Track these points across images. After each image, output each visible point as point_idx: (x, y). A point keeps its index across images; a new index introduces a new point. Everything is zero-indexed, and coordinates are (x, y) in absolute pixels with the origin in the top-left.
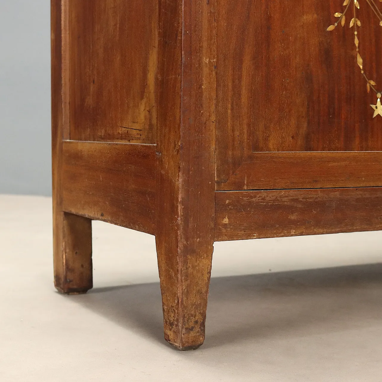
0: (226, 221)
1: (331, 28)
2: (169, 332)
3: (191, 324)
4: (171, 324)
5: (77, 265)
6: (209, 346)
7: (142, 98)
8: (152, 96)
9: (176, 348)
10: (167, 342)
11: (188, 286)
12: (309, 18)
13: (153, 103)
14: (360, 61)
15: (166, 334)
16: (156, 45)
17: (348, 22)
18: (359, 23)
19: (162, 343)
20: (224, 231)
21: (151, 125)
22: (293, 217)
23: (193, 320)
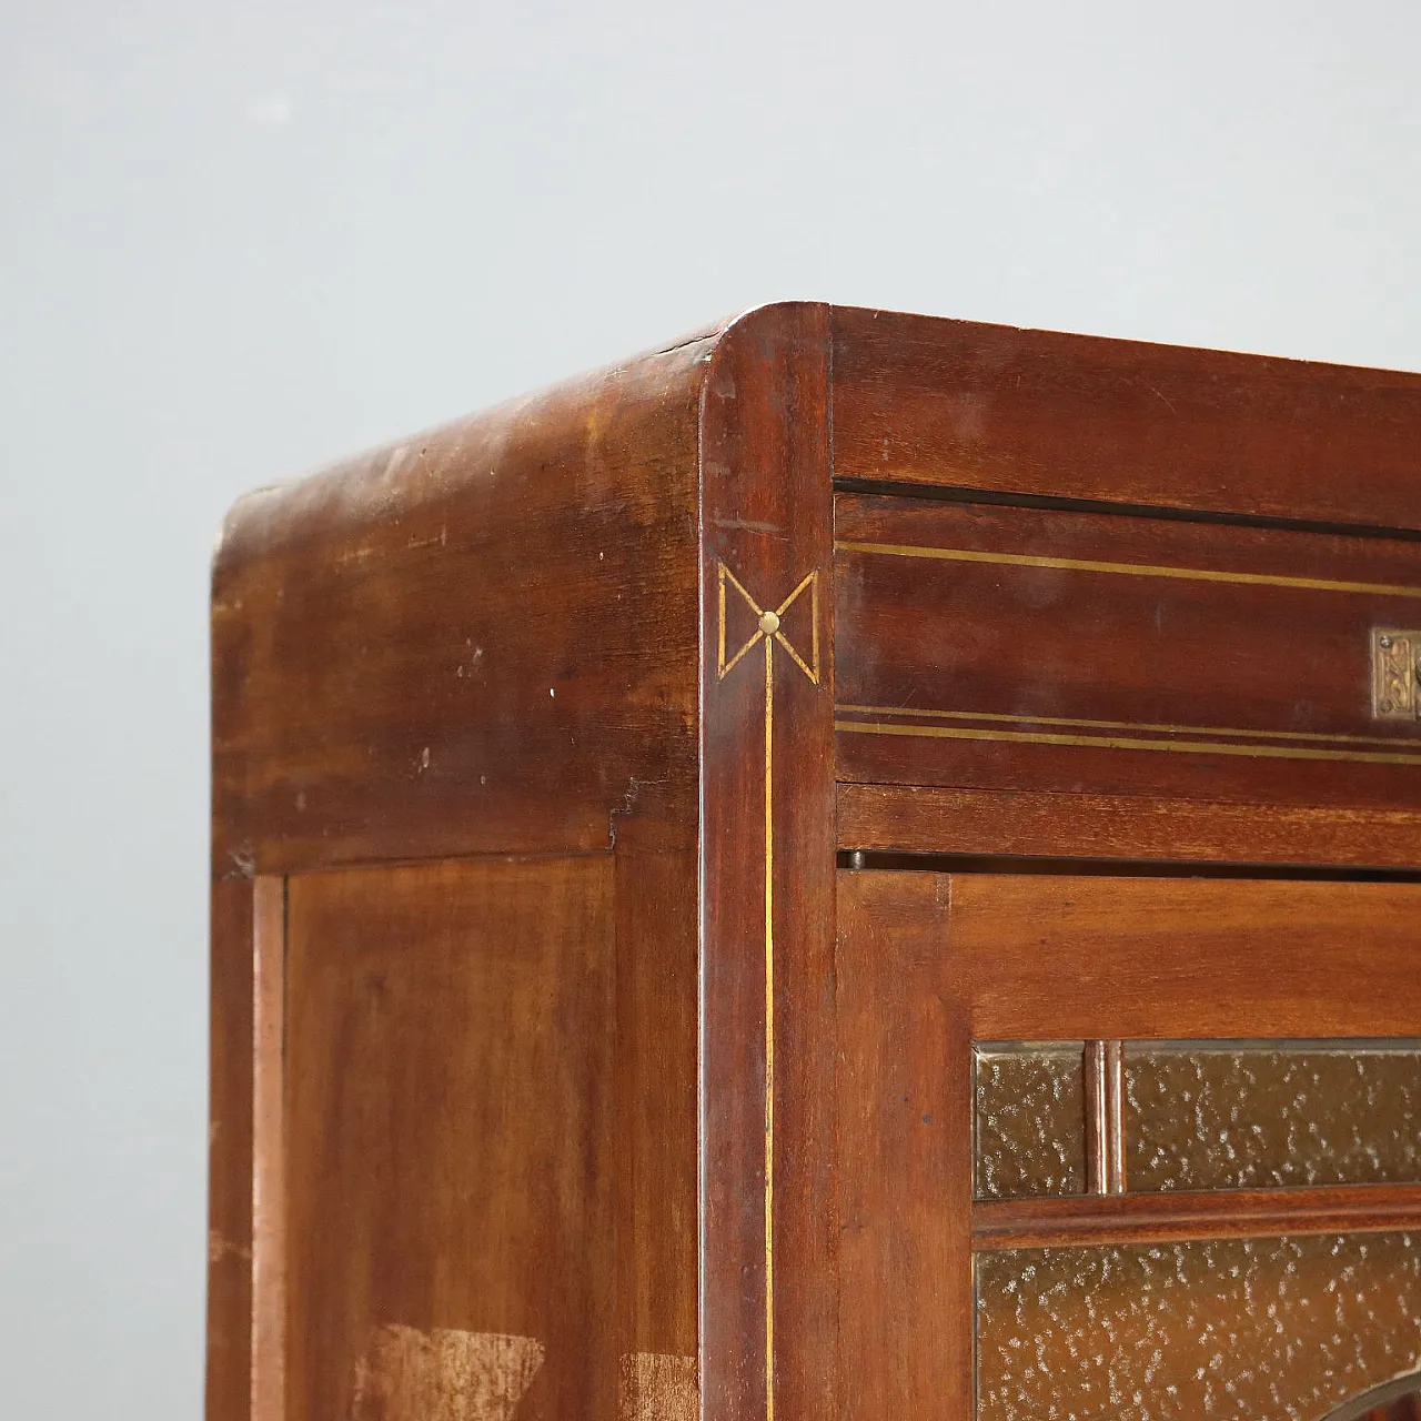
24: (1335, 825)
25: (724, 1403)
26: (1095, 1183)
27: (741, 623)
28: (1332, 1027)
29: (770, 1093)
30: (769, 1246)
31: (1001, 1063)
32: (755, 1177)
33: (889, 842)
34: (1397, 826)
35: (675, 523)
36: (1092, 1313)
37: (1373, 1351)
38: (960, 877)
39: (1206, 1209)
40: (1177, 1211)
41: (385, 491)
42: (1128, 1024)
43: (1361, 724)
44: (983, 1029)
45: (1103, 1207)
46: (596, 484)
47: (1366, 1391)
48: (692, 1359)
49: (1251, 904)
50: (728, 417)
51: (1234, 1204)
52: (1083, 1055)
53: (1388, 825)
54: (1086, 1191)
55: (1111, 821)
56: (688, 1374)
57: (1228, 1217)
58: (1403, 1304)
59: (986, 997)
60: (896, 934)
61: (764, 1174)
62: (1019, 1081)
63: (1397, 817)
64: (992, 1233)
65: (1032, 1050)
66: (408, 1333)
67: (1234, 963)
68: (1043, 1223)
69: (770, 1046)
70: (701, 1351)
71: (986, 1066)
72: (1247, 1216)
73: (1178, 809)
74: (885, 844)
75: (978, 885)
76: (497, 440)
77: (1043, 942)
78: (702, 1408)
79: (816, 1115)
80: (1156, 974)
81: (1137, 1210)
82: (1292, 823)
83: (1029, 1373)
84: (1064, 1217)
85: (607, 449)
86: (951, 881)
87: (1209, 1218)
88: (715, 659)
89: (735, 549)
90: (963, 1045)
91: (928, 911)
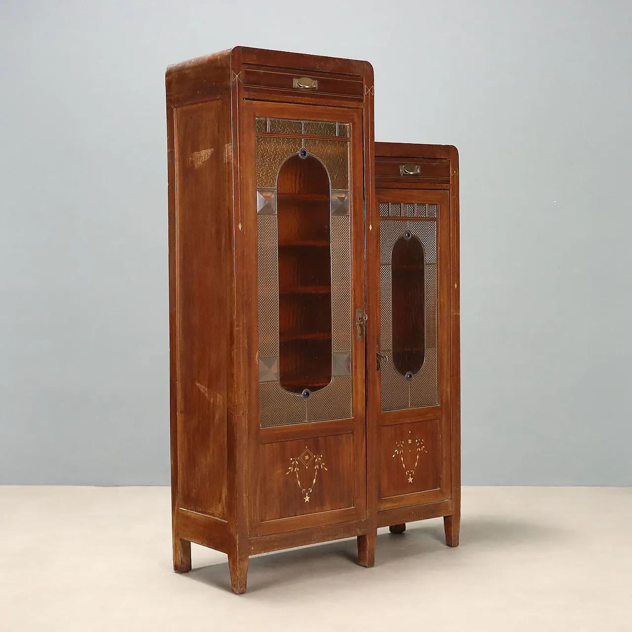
0: (253, 548)
1: (288, 473)
2: (234, 588)
3: (242, 585)
4: (235, 585)
5: (185, 561)
6: (249, 592)
7: (220, 503)
8: (224, 503)
9: (237, 594)
10: (233, 592)
11: (240, 572)
12: (279, 471)
13: (224, 505)
14: (299, 483)
15: (232, 589)
16: (226, 485)
17: (294, 470)
18: (298, 469)
19: (231, 592)
20: (252, 552)
21: (224, 513)
22: (276, 544)
23: (242, 584)
25: (234, 147)
27: (235, 76)
30: (238, 134)
31: (258, 119)
35: (228, 67)
37: (294, 150)
40: (275, 134)
41: (192, 64)
42: (270, 116)
43: (292, 88)
44: (256, 116)
45: (268, 133)
46: (219, 63)
47: (293, 154)
48: (231, 143)
50: (233, 57)
52: (266, 119)
54: (266, 132)
58: (297, 146)
59: (257, 113)
60: (249, 106)
61: (238, 127)
62: (260, 121)
63: (296, 97)
64: (258, 135)
65: (261, 118)
66: (196, 153)
67: (281, 111)
68: (262, 134)
73: (275, 95)
74: (247, 97)
76: (207, 59)
77: (262, 108)
78: (232, 148)
80: (273, 111)
81: (271, 134)
82: (286, 97)
84: (264, 134)
85: (220, 60)
86: (254, 101)
88: (232, 79)
89: (233, 69)
90: (255, 117)
91: (251, 104)
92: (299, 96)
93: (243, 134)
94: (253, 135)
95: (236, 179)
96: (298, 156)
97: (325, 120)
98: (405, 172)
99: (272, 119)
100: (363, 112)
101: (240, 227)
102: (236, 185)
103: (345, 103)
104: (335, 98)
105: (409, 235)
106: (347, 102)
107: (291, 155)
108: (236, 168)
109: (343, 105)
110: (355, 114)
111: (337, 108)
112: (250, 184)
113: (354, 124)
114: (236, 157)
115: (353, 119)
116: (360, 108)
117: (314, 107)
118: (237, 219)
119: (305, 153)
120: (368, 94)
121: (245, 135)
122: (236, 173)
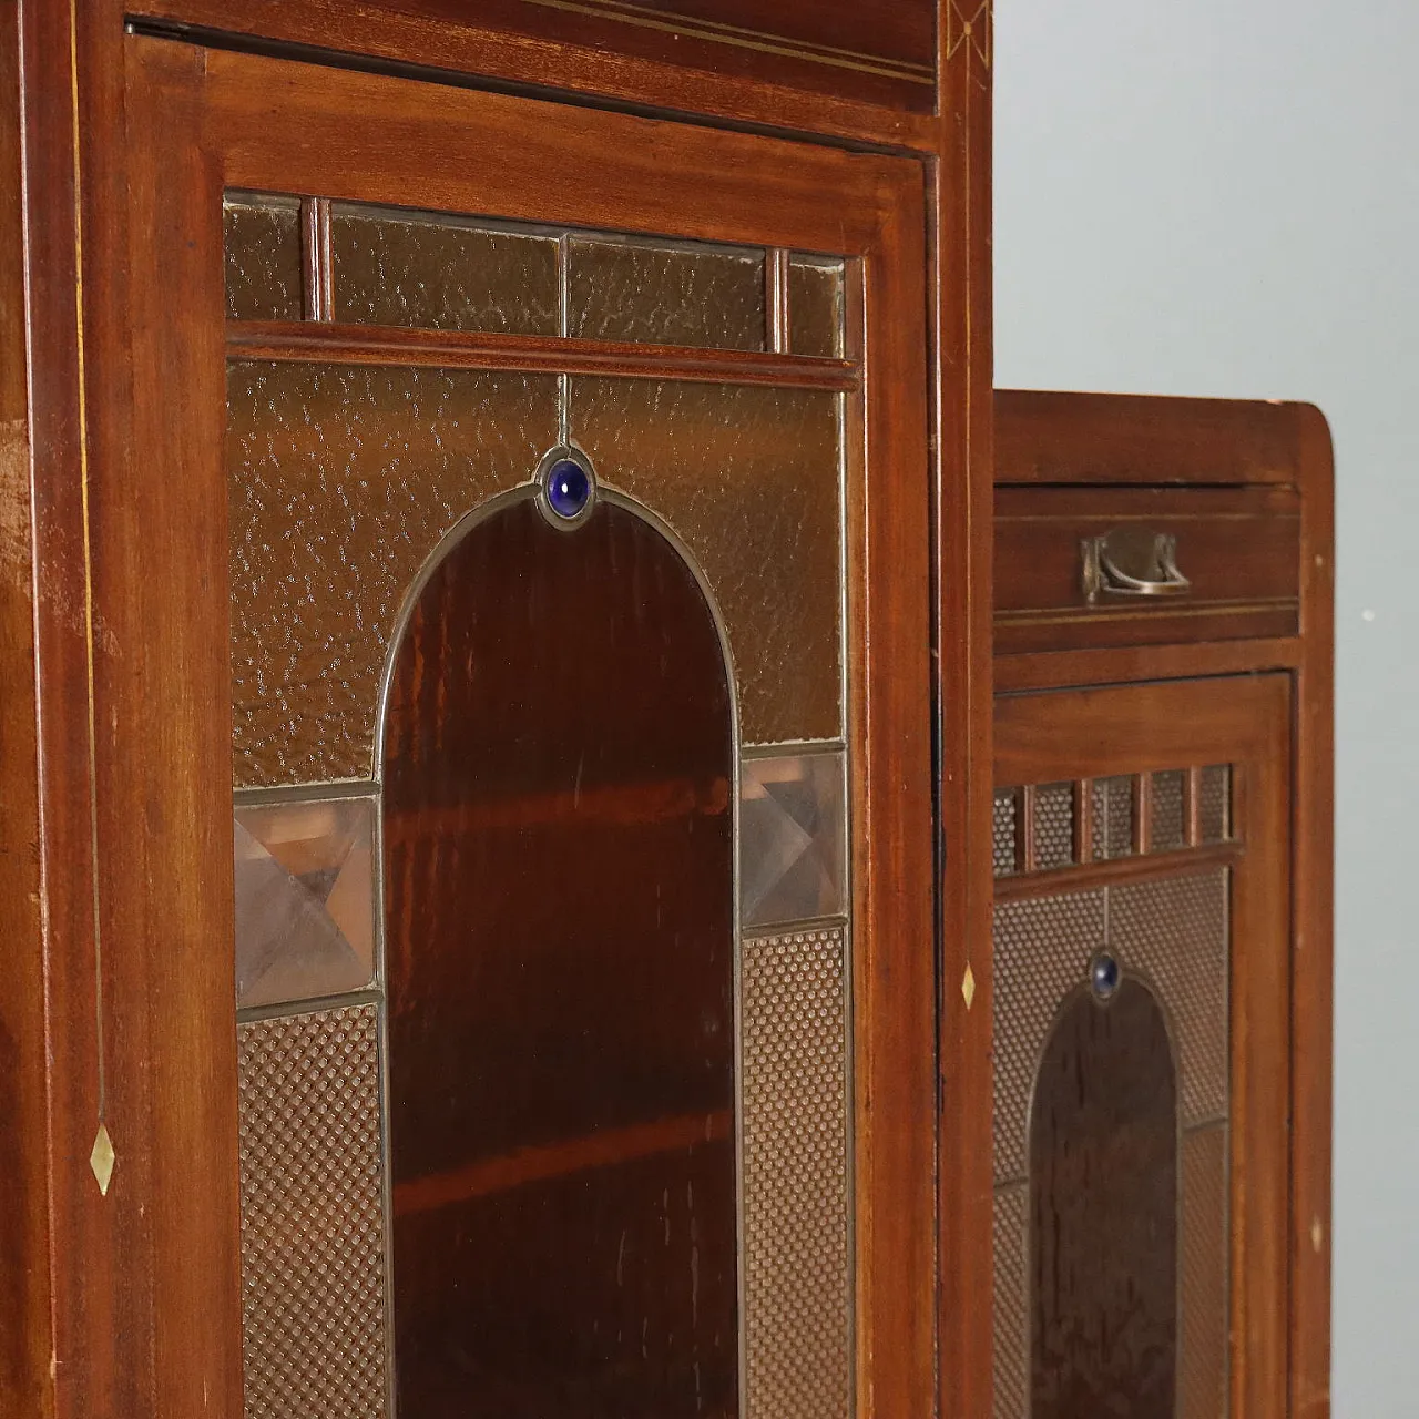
24: (482, 43)
25: (49, 455)
26: (311, 313)
28: (478, 206)
29: (78, 207)
30: (80, 332)
31: (240, 212)
32: (69, 276)
33: (163, 12)
34: (525, 49)
36: (307, 419)
37: (502, 465)
38: (214, 51)
39: (390, 341)
40: (371, 340)
42: (336, 185)
44: (232, 178)
45: (319, 331)
47: (497, 495)
48: (22, 421)
49: (424, 101)
51: (411, 338)
52: (300, 211)
53: (520, 48)
54: (303, 319)
55: (326, 17)
56: (19, 434)
57: (406, 347)
58: (522, 431)
59: (233, 152)
60: (165, 90)
61: (75, 273)
62: (254, 226)
63: (526, 42)
64: (239, 344)
65: (261, 203)
67: (410, 146)
68: (274, 340)
69: (77, 170)
70: (31, 414)
71: (230, 213)
72: (420, 348)
73: (373, 14)
74: (160, 13)
75: (227, 59)
77: (274, 111)
78: (32, 460)
79: (111, 231)
80: (356, 148)
81: (343, 335)
82: (453, 37)
83: (263, 462)
84: (292, 336)
86: (206, 53)
87: (393, 347)
90: (217, 189)
91: (189, 75)
92: (549, 38)
93: (126, 341)
94: (203, 337)
95: (68, 739)
96: (526, 510)
97: (711, 231)
98: (1114, 582)
99: (350, 214)
100: (927, 182)
101: (103, 1161)
102: (69, 793)
103: (831, 111)
104: (764, 68)
105: (1110, 978)
106: (848, 104)
107: (480, 510)
108: (63, 644)
109: (824, 127)
110: (885, 193)
111: (780, 148)
112: (184, 773)
113: (879, 263)
114: (62, 547)
115: (873, 233)
116: (916, 155)
117: (643, 126)
118: (76, 1103)
119: (577, 480)
120: (959, 55)
121: (139, 347)
122: (68, 688)
